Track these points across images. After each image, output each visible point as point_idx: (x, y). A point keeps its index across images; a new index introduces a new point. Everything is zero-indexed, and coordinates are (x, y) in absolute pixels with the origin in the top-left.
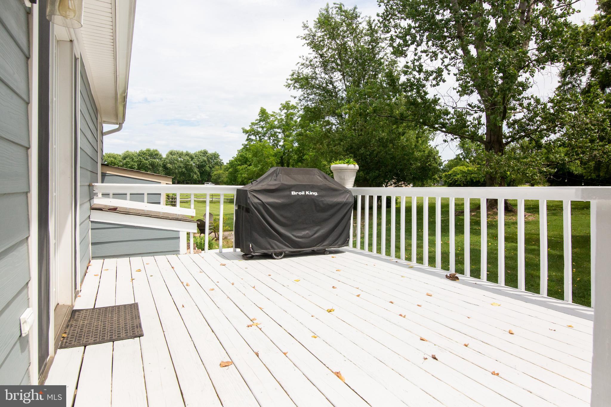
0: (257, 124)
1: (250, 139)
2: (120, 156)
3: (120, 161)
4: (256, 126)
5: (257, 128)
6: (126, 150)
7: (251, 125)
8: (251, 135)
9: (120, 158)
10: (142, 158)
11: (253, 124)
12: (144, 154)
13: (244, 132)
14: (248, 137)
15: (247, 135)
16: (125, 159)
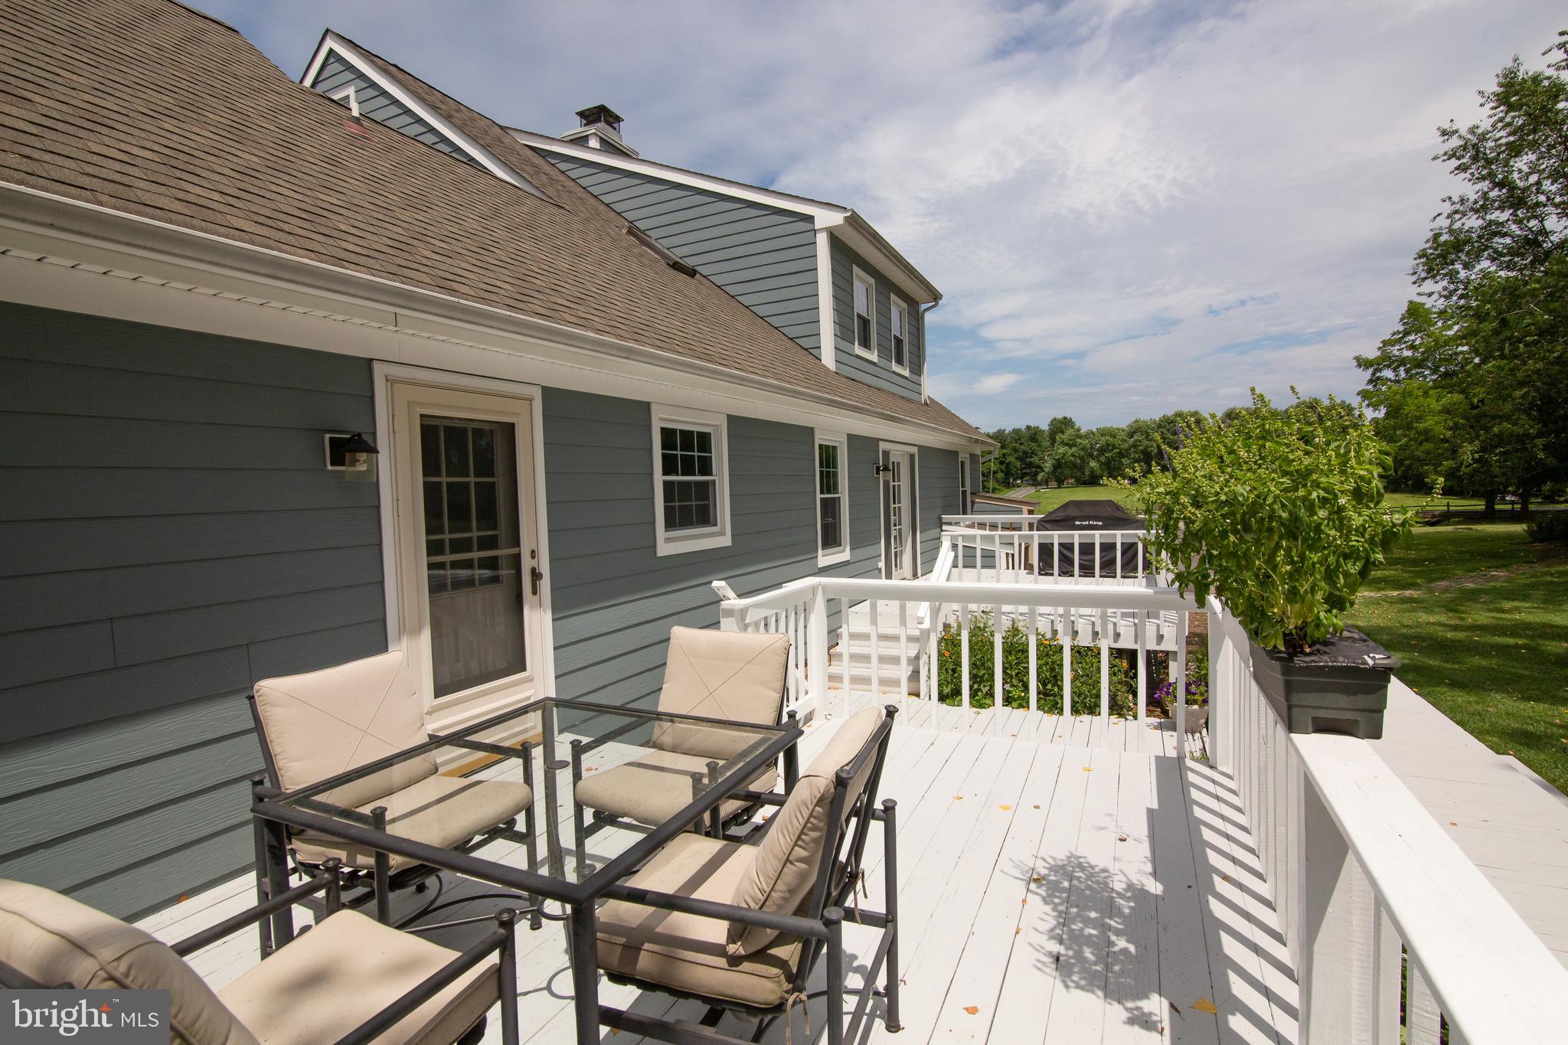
0: (1399, 341)
1: (1379, 378)
2: (1123, 431)
3: (1124, 440)
4: (1397, 347)
5: (1401, 349)
6: (1134, 419)
7: (1381, 345)
8: (1381, 370)
9: (1122, 435)
10: (1166, 432)
11: (1385, 343)
12: (1169, 423)
13: (1359, 366)
14: (1373, 374)
15: (1371, 370)
16: (1132, 437)
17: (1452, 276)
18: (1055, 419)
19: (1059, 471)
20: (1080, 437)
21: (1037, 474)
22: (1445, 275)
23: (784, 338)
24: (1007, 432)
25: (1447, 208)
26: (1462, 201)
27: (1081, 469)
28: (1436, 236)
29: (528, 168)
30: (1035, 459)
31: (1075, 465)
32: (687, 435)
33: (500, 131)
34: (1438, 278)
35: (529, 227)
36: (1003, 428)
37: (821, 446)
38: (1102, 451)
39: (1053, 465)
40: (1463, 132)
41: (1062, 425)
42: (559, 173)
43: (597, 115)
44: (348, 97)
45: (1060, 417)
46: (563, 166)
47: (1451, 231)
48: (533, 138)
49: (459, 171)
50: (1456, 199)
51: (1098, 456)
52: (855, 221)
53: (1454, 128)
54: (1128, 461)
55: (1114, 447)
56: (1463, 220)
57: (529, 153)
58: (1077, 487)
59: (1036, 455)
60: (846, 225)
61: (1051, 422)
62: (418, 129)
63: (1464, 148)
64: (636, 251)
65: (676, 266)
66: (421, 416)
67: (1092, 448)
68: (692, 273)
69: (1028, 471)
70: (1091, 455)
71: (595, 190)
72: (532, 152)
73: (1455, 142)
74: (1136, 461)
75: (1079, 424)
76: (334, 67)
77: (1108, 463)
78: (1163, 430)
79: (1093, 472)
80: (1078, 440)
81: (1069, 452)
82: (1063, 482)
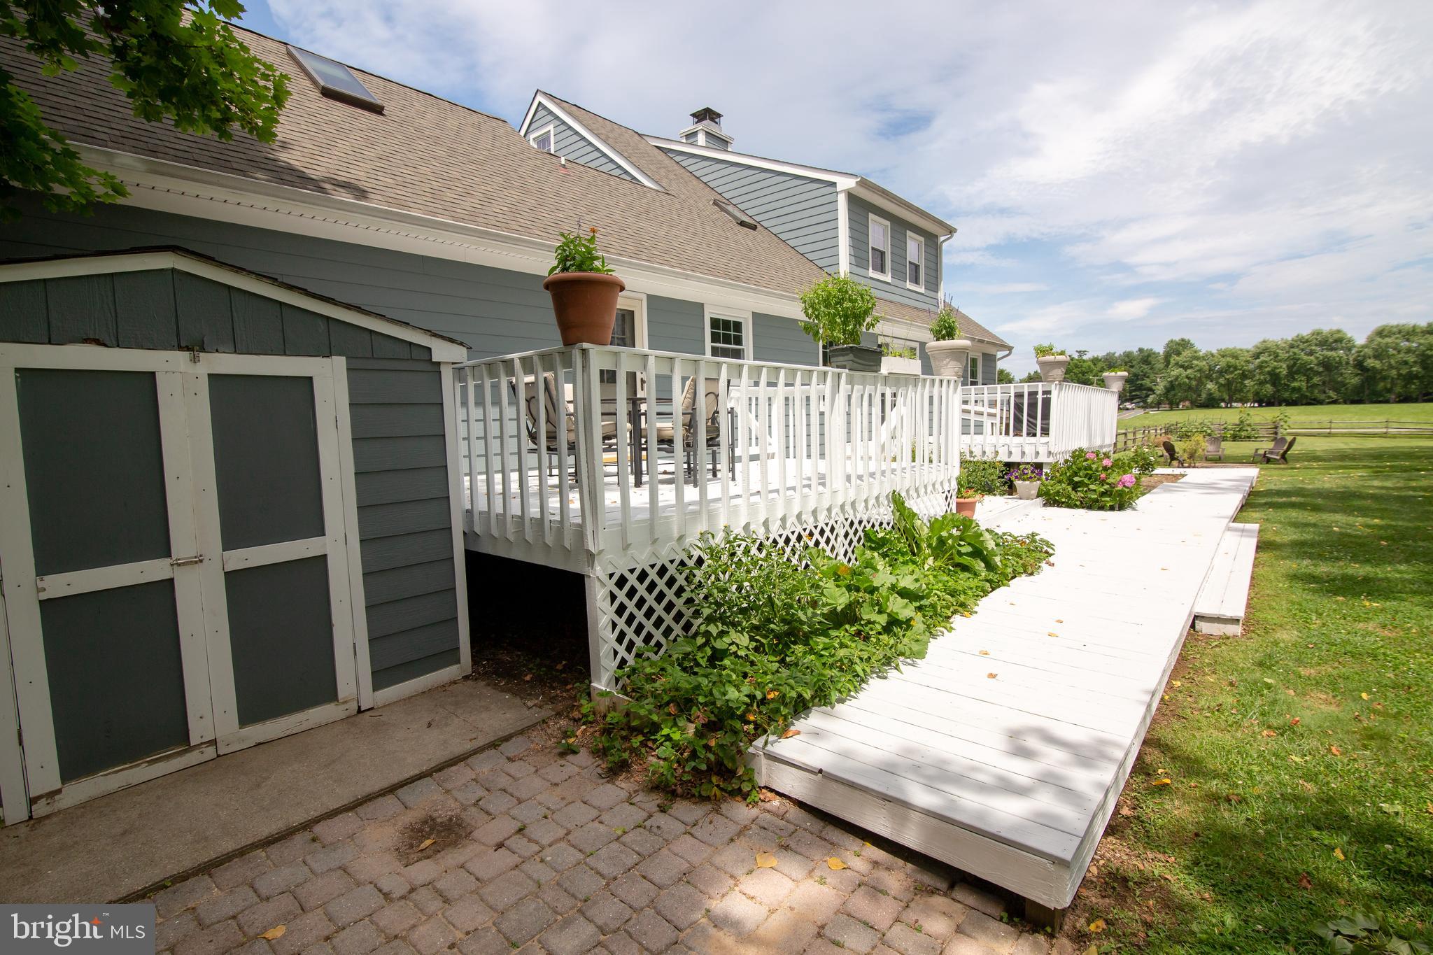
2: (1248, 351)
3: (1248, 362)
6: (1261, 340)
9: (1247, 357)
10: (1298, 351)
12: (1304, 343)
16: (1258, 357)
18: (1172, 341)
19: (1172, 393)
20: (1198, 358)
21: (1148, 396)
23: (815, 267)
24: (1117, 355)
27: (1197, 391)
30: (1147, 382)
31: (1190, 388)
32: (726, 324)
33: (638, 138)
35: (647, 212)
36: (1112, 351)
38: (1221, 372)
39: (1165, 387)
41: (1177, 347)
42: (674, 164)
43: (705, 115)
44: (549, 131)
45: (1177, 338)
46: (678, 158)
48: (659, 140)
49: (612, 183)
51: (1218, 378)
52: (864, 183)
54: (1252, 383)
55: (1236, 368)
58: (1192, 408)
59: (1148, 377)
60: (858, 187)
61: (1167, 344)
64: (716, 216)
65: (742, 224)
67: (1210, 370)
68: (754, 228)
69: (1138, 393)
70: (1209, 378)
71: (698, 174)
72: (659, 151)
74: (1261, 383)
75: (1198, 346)
76: (542, 113)
77: (1229, 383)
78: (1296, 350)
79: (1211, 394)
80: (1195, 362)
81: (1184, 374)
82: (1178, 405)
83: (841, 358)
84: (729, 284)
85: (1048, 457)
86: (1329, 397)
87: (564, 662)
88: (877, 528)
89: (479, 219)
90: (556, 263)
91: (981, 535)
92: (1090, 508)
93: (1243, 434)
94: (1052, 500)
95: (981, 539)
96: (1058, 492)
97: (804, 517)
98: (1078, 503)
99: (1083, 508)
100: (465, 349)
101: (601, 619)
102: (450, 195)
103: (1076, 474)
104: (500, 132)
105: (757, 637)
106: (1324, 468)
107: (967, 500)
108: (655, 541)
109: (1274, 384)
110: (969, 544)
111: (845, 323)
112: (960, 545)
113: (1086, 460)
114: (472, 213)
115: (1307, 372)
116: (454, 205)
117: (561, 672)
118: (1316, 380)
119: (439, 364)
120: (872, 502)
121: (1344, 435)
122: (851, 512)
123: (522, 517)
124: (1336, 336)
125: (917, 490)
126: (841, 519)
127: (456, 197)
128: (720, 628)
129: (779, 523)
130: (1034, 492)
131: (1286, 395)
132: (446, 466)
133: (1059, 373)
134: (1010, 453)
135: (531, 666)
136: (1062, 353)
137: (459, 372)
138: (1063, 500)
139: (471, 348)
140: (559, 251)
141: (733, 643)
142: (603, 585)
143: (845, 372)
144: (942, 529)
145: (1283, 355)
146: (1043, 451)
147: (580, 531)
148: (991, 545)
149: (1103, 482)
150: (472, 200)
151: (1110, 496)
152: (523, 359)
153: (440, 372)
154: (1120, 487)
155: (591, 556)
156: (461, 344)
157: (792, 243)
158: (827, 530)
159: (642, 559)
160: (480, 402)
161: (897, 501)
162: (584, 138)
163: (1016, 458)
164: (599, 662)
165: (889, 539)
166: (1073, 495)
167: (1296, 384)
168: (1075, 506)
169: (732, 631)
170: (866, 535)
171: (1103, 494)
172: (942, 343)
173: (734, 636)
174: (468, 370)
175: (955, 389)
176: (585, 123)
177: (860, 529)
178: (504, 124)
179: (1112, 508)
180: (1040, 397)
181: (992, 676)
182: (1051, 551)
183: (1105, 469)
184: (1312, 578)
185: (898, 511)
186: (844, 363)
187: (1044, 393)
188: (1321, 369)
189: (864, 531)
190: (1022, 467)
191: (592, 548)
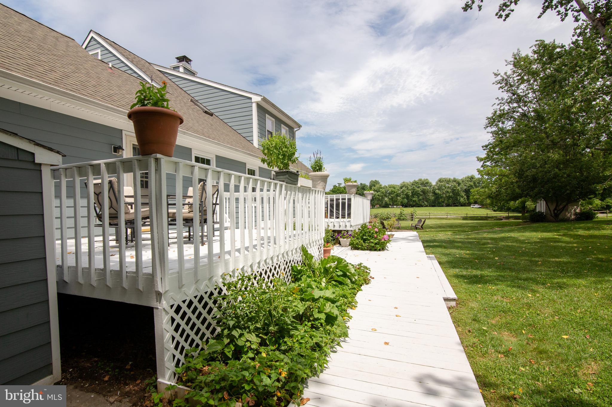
1: (485, 165)
2: (398, 186)
3: (398, 190)
6: (402, 181)
8: (486, 162)
9: (398, 188)
12: (416, 183)
13: (478, 160)
14: (483, 163)
15: (482, 162)
16: (402, 188)
17: (497, 125)
18: (372, 181)
19: (373, 201)
20: (381, 188)
22: (495, 125)
23: (241, 137)
25: (497, 102)
26: (502, 99)
27: (381, 201)
28: (496, 112)
29: (158, 79)
31: (379, 200)
32: (203, 159)
33: (148, 64)
34: (492, 126)
37: (248, 169)
38: (390, 194)
40: (502, 74)
41: (374, 183)
42: (168, 80)
43: (183, 59)
44: (98, 53)
45: (374, 180)
46: (170, 77)
47: (500, 111)
48: (160, 67)
49: (138, 82)
50: (500, 98)
51: (388, 196)
52: (264, 99)
53: (499, 73)
54: (400, 198)
55: (394, 192)
56: (504, 106)
57: (159, 72)
58: (380, 208)
60: (262, 101)
61: (370, 182)
62: (126, 68)
63: (503, 80)
64: (193, 107)
65: (206, 112)
66: (133, 144)
67: (386, 193)
68: (212, 115)
70: (386, 196)
71: (181, 86)
73: (499, 78)
74: (403, 198)
75: (381, 183)
76: (93, 43)
77: (392, 198)
78: (414, 186)
79: (386, 202)
80: (381, 189)
81: (377, 194)
82: (375, 206)
83: (282, 177)
84: (205, 139)
85: (351, 227)
86: (425, 204)
87: (130, 363)
88: (296, 264)
89: (61, 85)
90: (135, 101)
91: (348, 266)
92: (371, 250)
93: (402, 218)
94: (355, 247)
95: (348, 268)
96: (357, 243)
97: (267, 261)
98: (366, 248)
99: (367, 250)
100: (60, 156)
101: (166, 336)
102: (40, 69)
103: (364, 235)
104: (71, 44)
105: (260, 335)
106: (437, 231)
107: (327, 248)
108: (197, 282)
109: (407, 199)
110: (341, 271)
111: (284, 159)
112: (337, 271)
113: (368, 229)
114: (57, 82)
115: (418, 194)
116: (43, 75)
117: (130, 370)
118: (421, 197)
119: (40, 165)
120: (294, 251)
121: (434, 218)
122: (286, 257)
123: (104, 270)
124: (426, 181)
125: (310, 245)
126: (283, 261)
127: (44, 71)
128: (239, 332)
129: (257, 265)
130: (348, 244)
131: (411, 203)
132: (44, 236)
133: (354, 190)
134: (334, 226)
135: (107, 369)
136: (355, 182)
137: (55, 172)
138: (360, 247)
139: (65, 156)
140: (139, 94)
141: (248, 341)
142: (167, 313)
143: (284, 184)
144: (327, 263)
145: (410, 188)
146: (348, 224)
147: (151, 278)
148: (353, 271)
149: (376, 238)
150: (55, 74)
151: (379, 244)
152: (107, 164)
153: (41, 171)
154: (383, 241)
155: (159, 295)
156: (58, 152)
157: (230, 124)
158: (277, 267)
159: (190, 293)
160: (71, 195)
161: (304, 250)
162: (119, 59)
163: (337, 228)
164: (164, 365)
165: (303, 270)
166: (363, 244)
167: (414, 199)
168: (365, 250)
169: (245, 333)
170: (292, 269)
171: (376, 244)
172: (317, 173)
173: (247, 336)
174: (62, 171)
175: (323, 195)
176: (119, 51)
177: (290, 265)
178: (73, 41)
179: (380, 250)
180: (341, 201)
181: (386, 343)
182: (369, 271)
183: (376, 232)
184: (462, 276)
185: (305, 255)
186: (283, 179)
187: (342, 199)
188: (422, 194)
189: (291, 266)
190: (343, 232)
191: (160, 290)
